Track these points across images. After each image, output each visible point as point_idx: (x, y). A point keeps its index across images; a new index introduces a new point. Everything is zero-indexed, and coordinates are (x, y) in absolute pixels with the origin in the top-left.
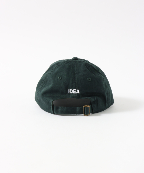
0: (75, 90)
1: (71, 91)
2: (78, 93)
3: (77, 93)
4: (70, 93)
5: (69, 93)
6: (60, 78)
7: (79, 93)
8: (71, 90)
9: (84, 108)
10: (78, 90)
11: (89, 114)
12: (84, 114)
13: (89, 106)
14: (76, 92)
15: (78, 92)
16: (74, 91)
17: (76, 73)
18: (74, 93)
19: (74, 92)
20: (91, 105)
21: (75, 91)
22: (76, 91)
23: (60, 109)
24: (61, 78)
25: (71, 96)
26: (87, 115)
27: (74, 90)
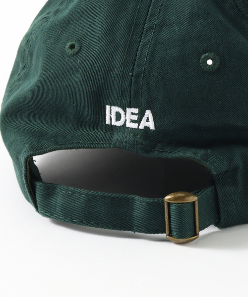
0: (136, 111)
1: (118, 116)
2: (147, 128)
3: (141, 127)
4: (114, 123)
5: (108, 122)
6: (72, 47)
7: (152, 127)
8: (115, 109)
9: (169, 204)
10: (148, 113)
11: (195, 234)
12: (170, 234)
13: (193, 199)
14: (139, 122)
15: (149, 122)
16: (129, 117)
17: (150, 28)
18: (129, 125)
19: (132, 121)
20: (208, 191)
21: (135, 118)
22: (141, 115)
23: (59, 200)
24: (76, 49)
25: (116, 137)
26: (182, 240)
27: (129, 110)
